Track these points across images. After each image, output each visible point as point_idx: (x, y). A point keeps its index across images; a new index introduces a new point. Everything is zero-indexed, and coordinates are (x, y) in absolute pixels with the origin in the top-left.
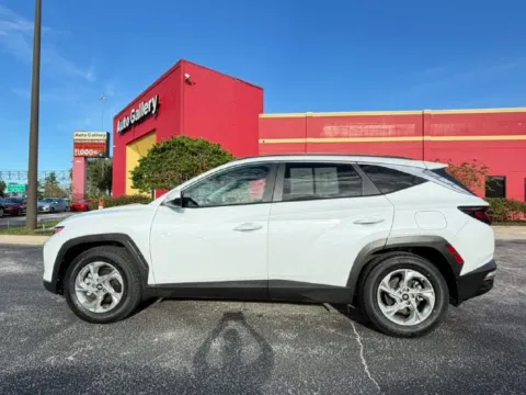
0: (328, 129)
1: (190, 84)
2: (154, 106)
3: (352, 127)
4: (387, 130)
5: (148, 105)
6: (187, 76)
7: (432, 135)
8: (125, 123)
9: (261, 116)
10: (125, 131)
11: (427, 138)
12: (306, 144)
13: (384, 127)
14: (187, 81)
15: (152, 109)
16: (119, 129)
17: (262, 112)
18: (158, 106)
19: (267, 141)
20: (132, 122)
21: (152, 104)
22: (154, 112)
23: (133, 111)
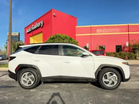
0: (98, 30)
1: (55, 17)
2: (42, 24)
3: (106, 30)
4: (117, 30)
6: (54, 14)
7: (132, 32)
8: (30, 29)
9: (76, 27)
11: (130, 33)
12: (91, 35)
13: (116, 29)
14: (54, 16)
15: (41, 25)
16: (27, 31)
18: (43, 24)
19: (78, 35)
20: (33, 29)
21: (41, 23)
22: (42, 26)
23: (33, 26)
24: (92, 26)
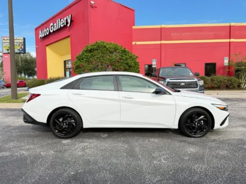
0: (174, 35)
2: (69, 21)
5: (63, 21)
6: (93, 2)
7: (235, 38)
8: (45, 32)
9: (134, 27)
10: (45, 37)
11: (232, 40)
12: (161, 44)
15: (67, 23)
18: (71, 21)
19: (138, 43)
20: (51, 31)
21: (67, 20)
23: (52, 24)
24: (163, 26)
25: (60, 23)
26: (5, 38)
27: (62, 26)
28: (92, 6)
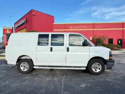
5: (23, 21)
6: (34, 14)
8: (17, 25)
9: (54, 24)
13: (84, 26)
16: (16, 27)
17: (54, 23)
18: (26, 21)
20: (19, 25)
21: (24, 21)
22: (25, 23)
23: (19, 22)
25: (22, 22)
26: (4, 27)
27: (23, 23)
28: (34, 15)
